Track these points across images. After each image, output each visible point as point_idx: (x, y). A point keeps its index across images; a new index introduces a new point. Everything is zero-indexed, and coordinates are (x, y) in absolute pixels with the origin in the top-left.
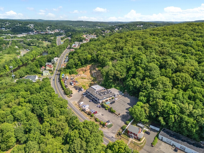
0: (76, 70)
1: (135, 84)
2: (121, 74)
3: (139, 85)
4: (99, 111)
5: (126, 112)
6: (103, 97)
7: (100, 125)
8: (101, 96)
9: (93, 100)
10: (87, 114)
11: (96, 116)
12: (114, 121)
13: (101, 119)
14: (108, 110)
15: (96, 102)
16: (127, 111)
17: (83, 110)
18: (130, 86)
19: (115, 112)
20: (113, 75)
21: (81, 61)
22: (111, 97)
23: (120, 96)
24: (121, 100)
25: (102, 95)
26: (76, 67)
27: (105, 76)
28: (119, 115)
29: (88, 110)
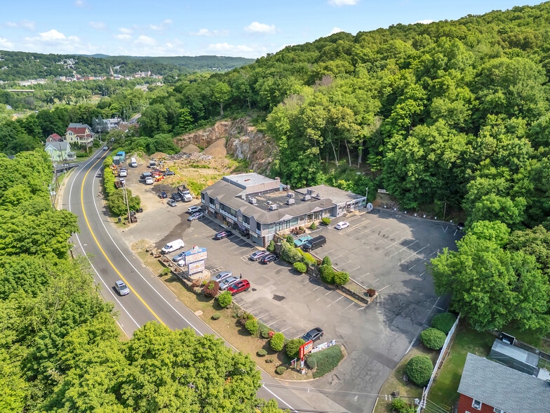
0: (175, 140)
1: (433, 150)
2: (359, 118)
3: (456, 151)
4: (263, 281)
5: (406, 283)
6: (281, 215)
7: (268, 357)
8: (271, 210)
9: (233, 231)
10: (195, 296)
11: (244, 302)
12: (344, 330)
13: (272, 318)
14: (307, 272)
15: (248, 241)
16: (407, 277)
17: (179, 278)
18: (405, 163)
19: (345, 281)
20: (322, 123)
21: (191, 104)
22: (317, 214)
23: (357, 213)
24: (367, 231)
25: (274, 206)
26: (173, 128)
27: (285, 133)
28: (369, 299)
29: (201, 275)
